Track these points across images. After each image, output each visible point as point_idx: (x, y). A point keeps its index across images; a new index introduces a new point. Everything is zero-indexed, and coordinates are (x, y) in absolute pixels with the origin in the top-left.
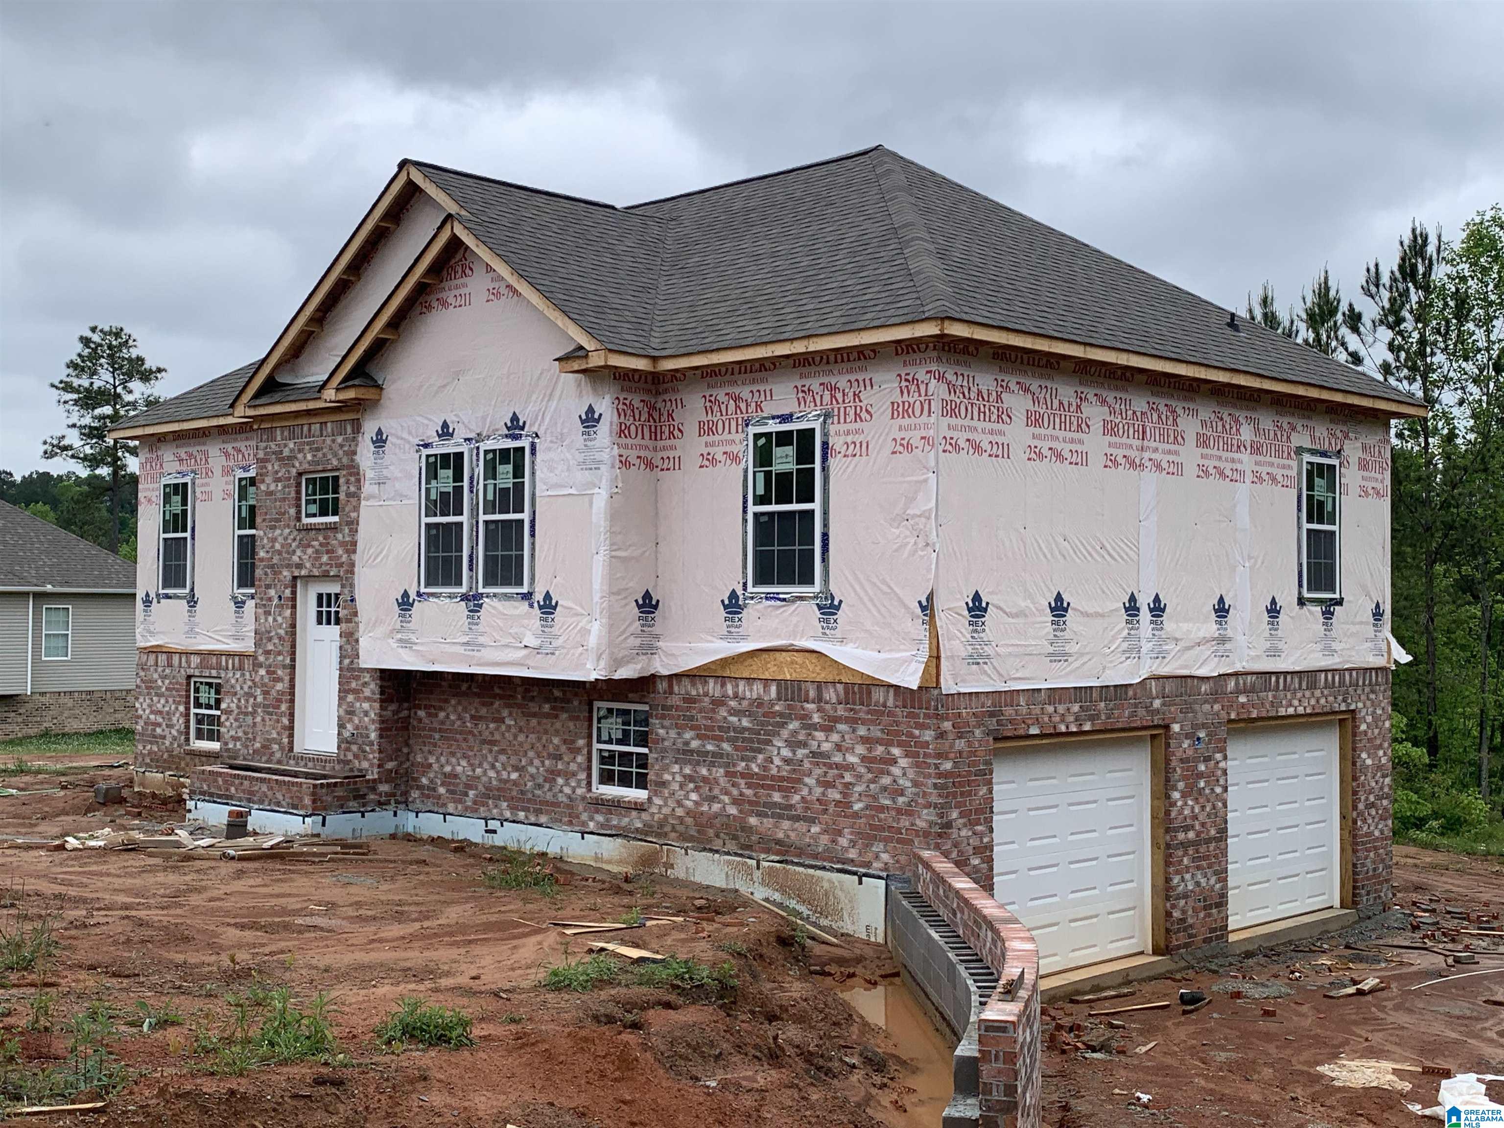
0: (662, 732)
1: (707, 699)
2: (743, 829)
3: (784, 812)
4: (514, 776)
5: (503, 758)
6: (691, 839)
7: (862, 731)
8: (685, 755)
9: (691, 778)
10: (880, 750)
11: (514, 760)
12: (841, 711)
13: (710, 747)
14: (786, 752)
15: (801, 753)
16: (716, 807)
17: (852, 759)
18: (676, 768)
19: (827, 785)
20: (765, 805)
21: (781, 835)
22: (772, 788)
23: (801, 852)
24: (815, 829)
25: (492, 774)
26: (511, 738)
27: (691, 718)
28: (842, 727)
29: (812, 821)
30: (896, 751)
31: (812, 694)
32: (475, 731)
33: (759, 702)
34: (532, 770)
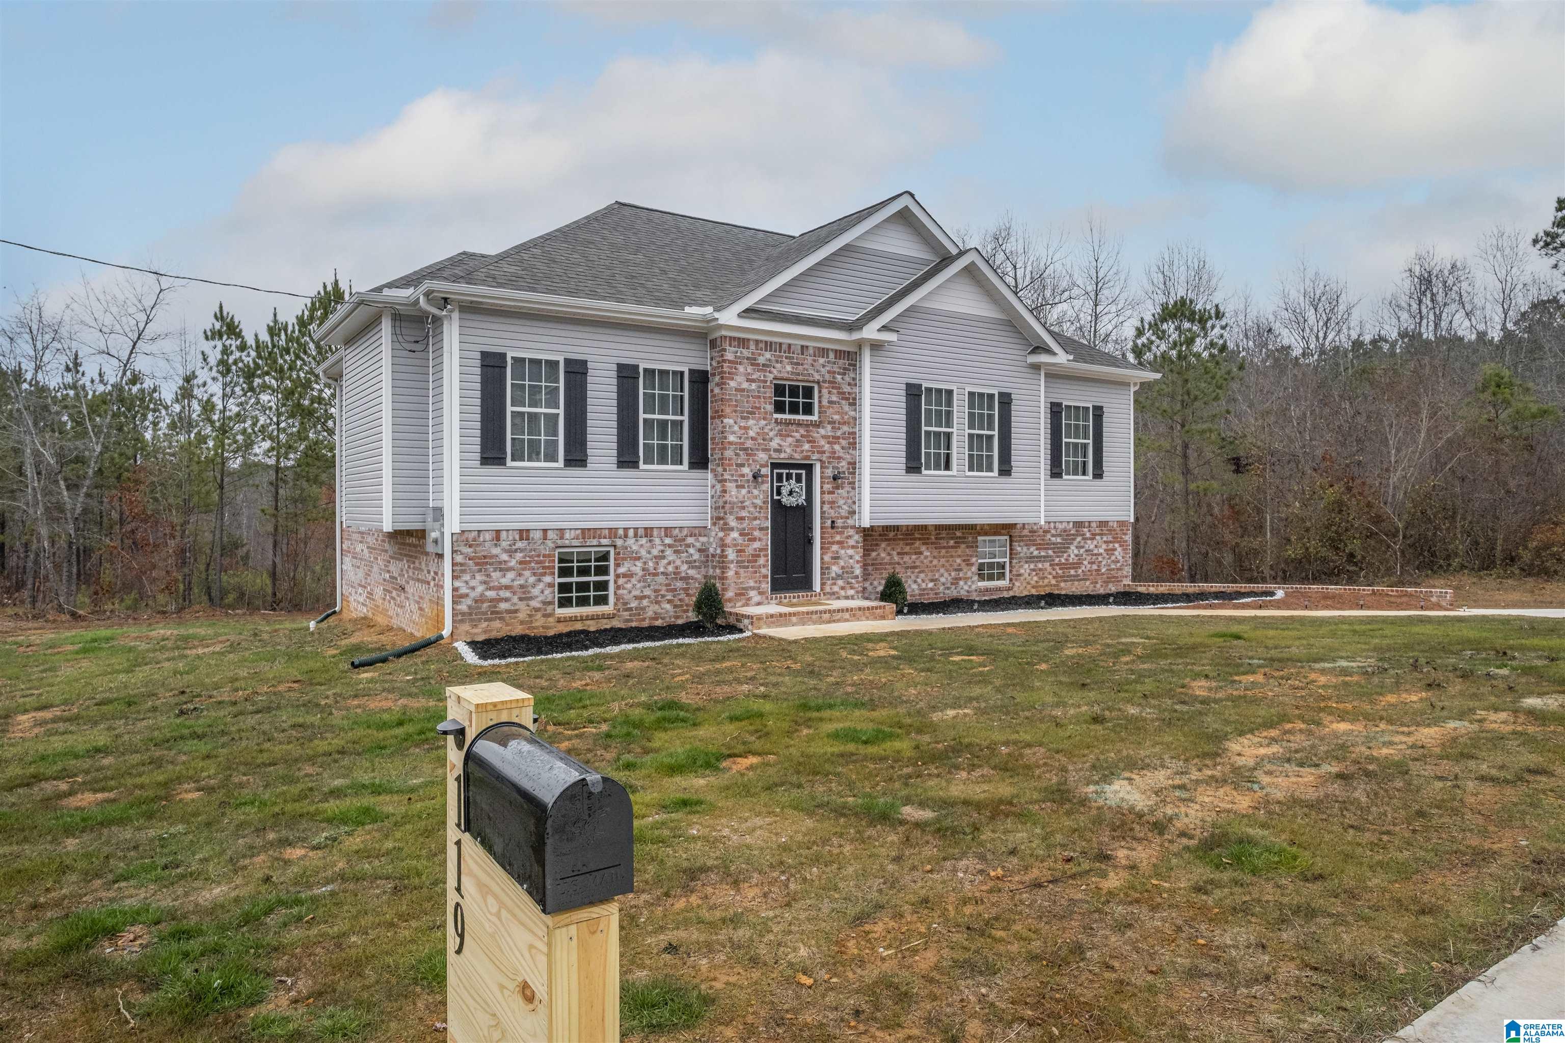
0: (1019, 549)
1: (1041, 531)
3: (1076, 578)
7: (1105, 539)
8: (1031, 559)
9: (1034, 570)
10: (1111, 546)
12: (1098, 531)
13: (1043, 554)
14: (1076, 552)
15: (1082, 551)
17: (1101, 551)
18: (1026, 566)
19: (1091, 563)
24: (1088, 583)
26: (929, 563)
27: (1033, 540)
28: (1098, 537)
29: (1086, 580)
30: (1117, 545)
31: (1087, 526)
33: (1064, 531)
34: (943, 580)
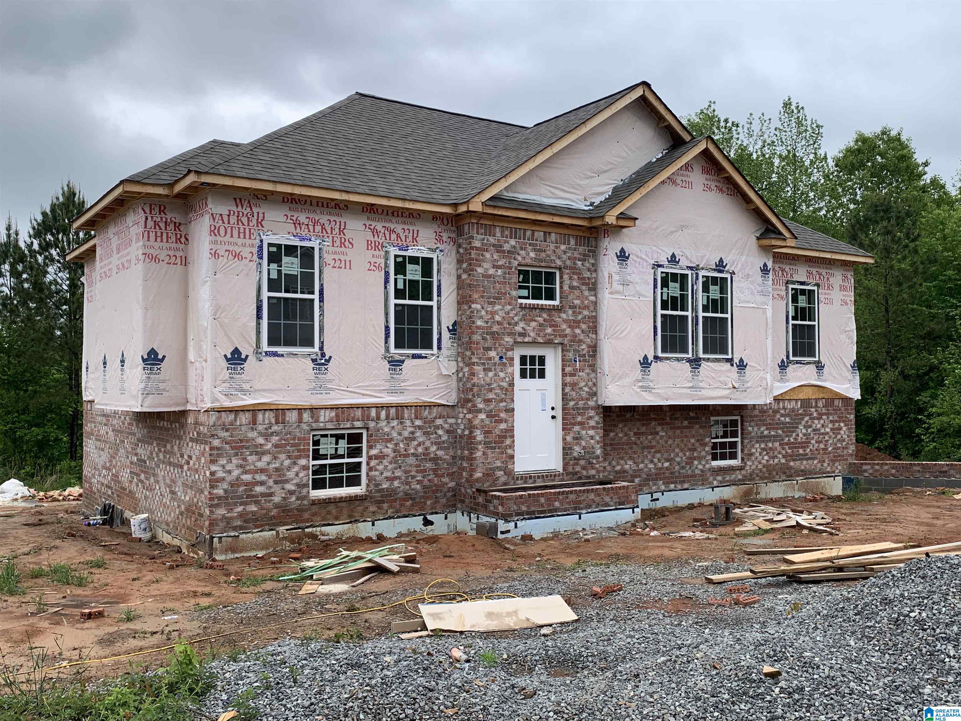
1: (771, 411)
2: (787, 468)
3: (804, 457)
4: (666, 464)
5: (658, 455)
6: (766, 478)
7: (831, 418)
8: (762, 438)
9: (764, 449)
10: (837, 425)
11: (666, 455)
12: (824, 411)
13: (772, 433)
14: (804, 431)
15: (810, 430)
16: (776, 461)
17: (828, 430)
18: (757, 445)
19: (818, 442)
20: (797, 456)
21: (803, 468)
22: (799, 447)
23: (811, 473)
24: (815, 462)
25: (651, 466)
26: (664, 443)
27: (764, 420)
31: (814, 404)
32: (638, 442)
33: (793, 410)
